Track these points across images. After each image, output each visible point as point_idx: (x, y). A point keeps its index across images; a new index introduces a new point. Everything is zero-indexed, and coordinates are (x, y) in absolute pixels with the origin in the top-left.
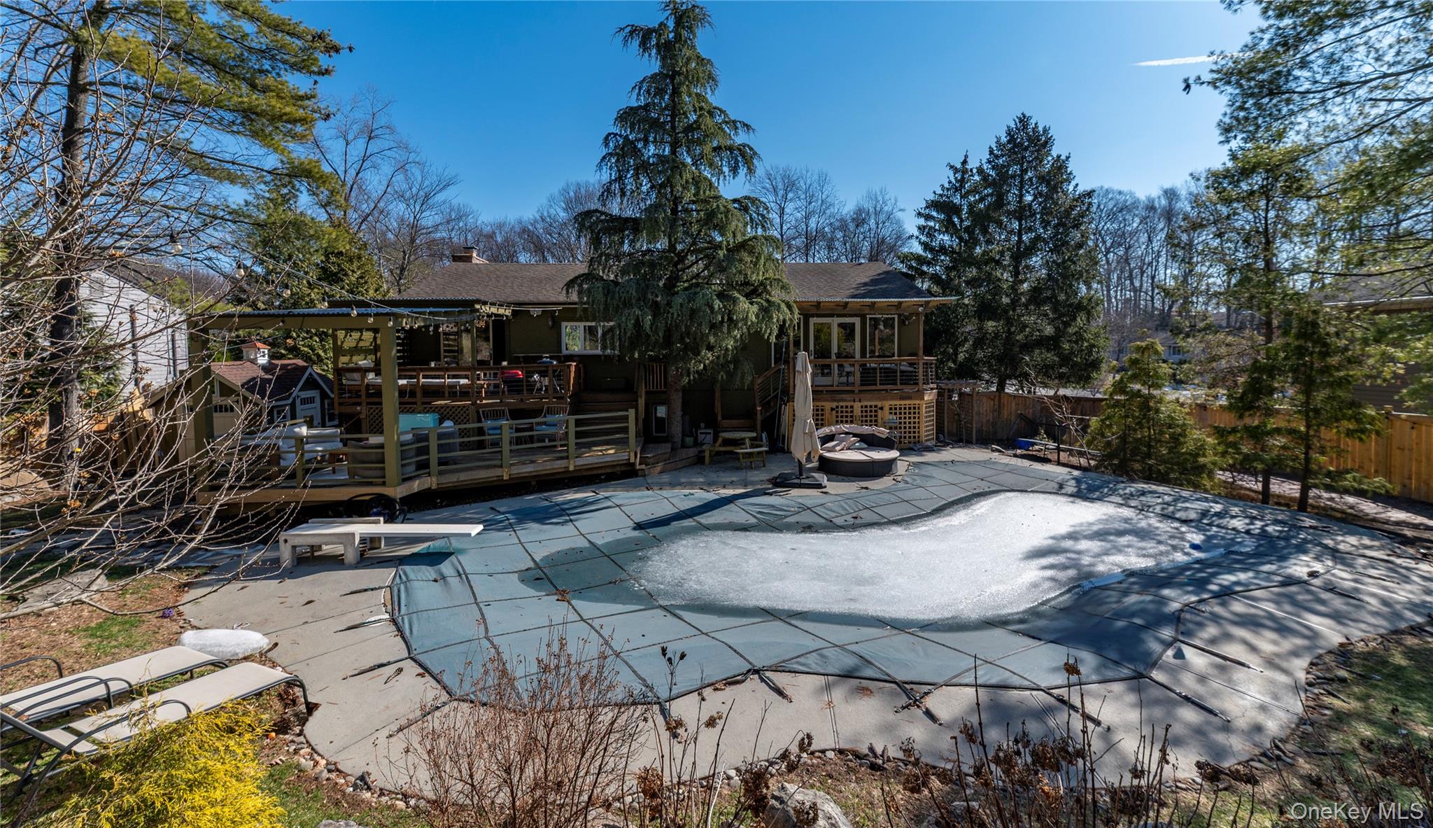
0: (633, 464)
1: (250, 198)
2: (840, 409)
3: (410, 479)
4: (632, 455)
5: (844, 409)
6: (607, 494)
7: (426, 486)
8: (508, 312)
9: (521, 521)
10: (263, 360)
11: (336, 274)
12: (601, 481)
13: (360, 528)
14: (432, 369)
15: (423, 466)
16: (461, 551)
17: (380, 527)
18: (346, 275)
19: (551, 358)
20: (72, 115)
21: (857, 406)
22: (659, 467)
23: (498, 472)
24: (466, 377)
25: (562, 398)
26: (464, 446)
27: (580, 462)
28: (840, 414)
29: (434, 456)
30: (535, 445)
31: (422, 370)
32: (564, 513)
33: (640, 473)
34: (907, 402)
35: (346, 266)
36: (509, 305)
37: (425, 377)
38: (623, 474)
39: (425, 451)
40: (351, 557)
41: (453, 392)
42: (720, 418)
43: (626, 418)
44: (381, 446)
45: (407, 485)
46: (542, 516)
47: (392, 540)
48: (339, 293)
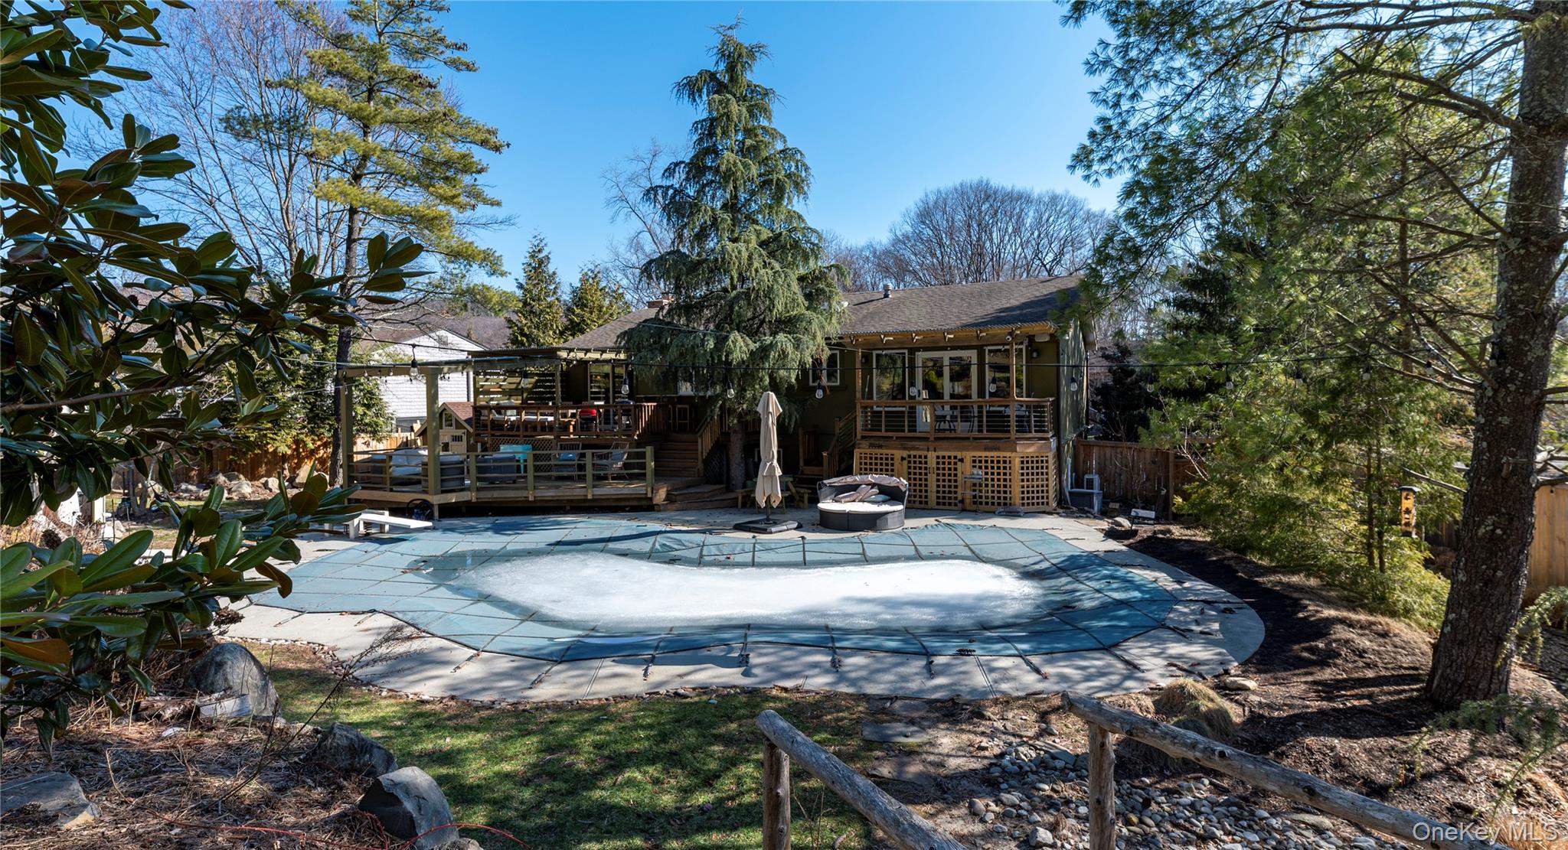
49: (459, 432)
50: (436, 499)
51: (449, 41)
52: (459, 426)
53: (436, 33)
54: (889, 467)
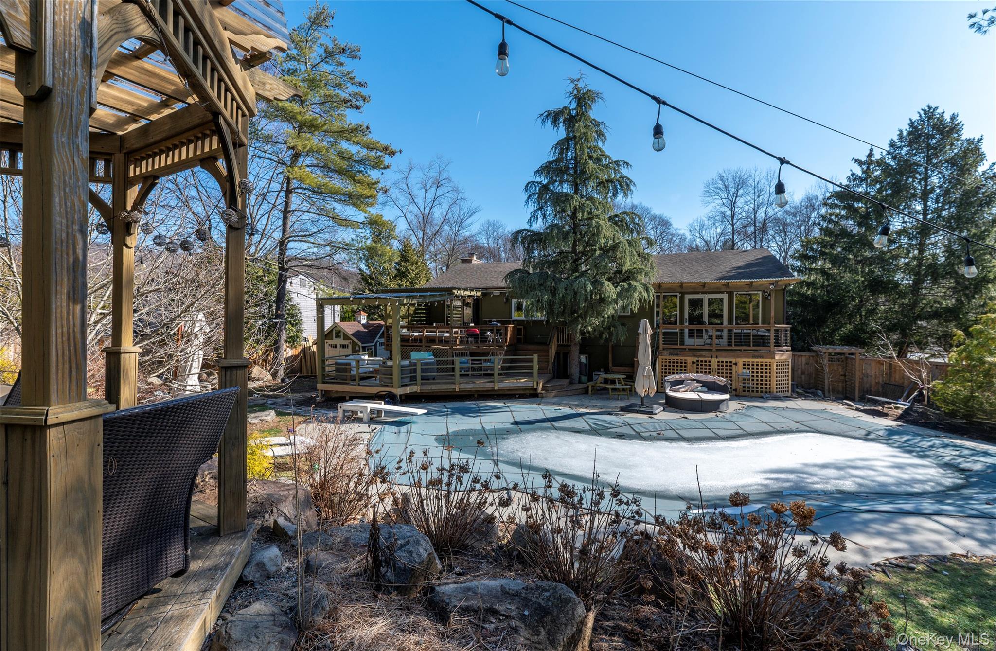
0: (536, 390)
1: (354, 237)
2: (700, 363)
3: (406, 385)
4: (535, 383)
5: (703, 363)
6: (509, 405)
7: (414, 391)
8: (479, 294)
9: (453, 413)
10: (364, 321)
11: (404, 273)
12: (516, 398)
13: (370, 405)
14: (434, 327)
15: (413, 379)
16: (414, 422)
17: (382, 406)
18: (409, 273)
19: (497, 321)
20: (287, 204)
21: (714, 361)
22: (553, 394)
23: (453, 386)
24: (447, 332)
25: (502, 346)
26: (439, 370)
27: (502, 385)
28: (700, 367)
29: (419, 374)
30: (483, 373)
31: (425, 328)
32: (478, 412)
33: (540, 395)
34: (759, 360)
35: (409, 267)
36: (477, 289)
37: (427, 332)
38: (530, 395)
39: (415, 371)
40: (366, 419)
41: (441, 341)
42: (610, 365)
43: (531, 361)
44: (391, 367)
45: (403, 388)
46: (464, 412)
47: (388, 413)
48: (405, 284)
49: (346, 342)
50: (399, 392)
51: (357, 80)
52: (346, 337)
53: (348, 73)
54: (683, 368)
